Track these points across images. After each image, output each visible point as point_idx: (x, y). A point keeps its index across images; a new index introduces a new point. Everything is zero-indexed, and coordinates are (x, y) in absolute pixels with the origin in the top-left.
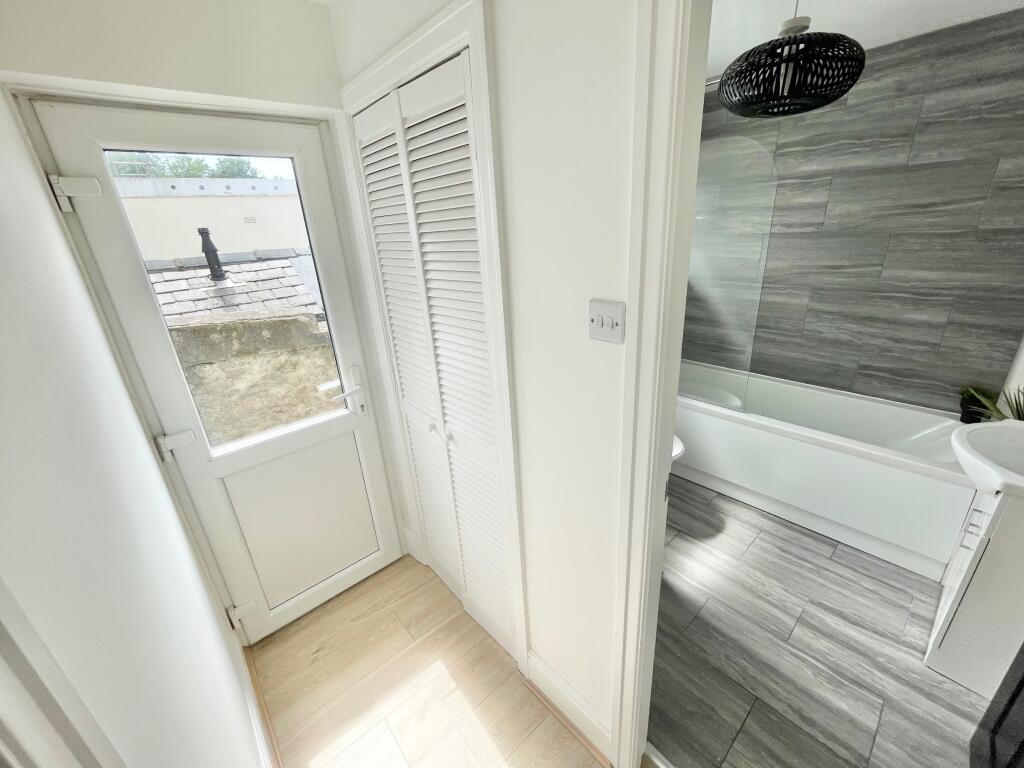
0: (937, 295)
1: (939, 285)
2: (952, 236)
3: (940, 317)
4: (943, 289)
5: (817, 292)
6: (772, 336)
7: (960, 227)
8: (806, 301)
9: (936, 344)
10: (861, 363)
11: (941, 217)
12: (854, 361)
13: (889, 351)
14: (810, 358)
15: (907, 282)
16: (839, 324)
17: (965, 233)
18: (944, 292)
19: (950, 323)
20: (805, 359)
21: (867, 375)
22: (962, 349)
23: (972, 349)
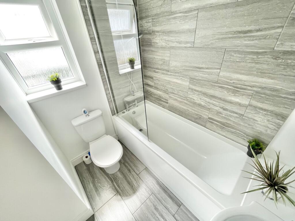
0: (245, 89)
1: (246, 83)
2: (257, 53)
3: (245, 101)
4: (249, 86)
5: (192, 80)
6: (176, 98)
7: (263, 48)
8: (188, 83)
9: (241, 115)
10: (209, 116)
11: (253, 40)
12: (206, 115)
13: (221, 113)
14: (190, 110)
15: (231, 80)
16: (201, 97)
17: (266, 52)
18: (249, 88)
19: (250, 105)
20: (188, 110)
21: (211, 122)
22: (254, 120)
23: (259, 120)
